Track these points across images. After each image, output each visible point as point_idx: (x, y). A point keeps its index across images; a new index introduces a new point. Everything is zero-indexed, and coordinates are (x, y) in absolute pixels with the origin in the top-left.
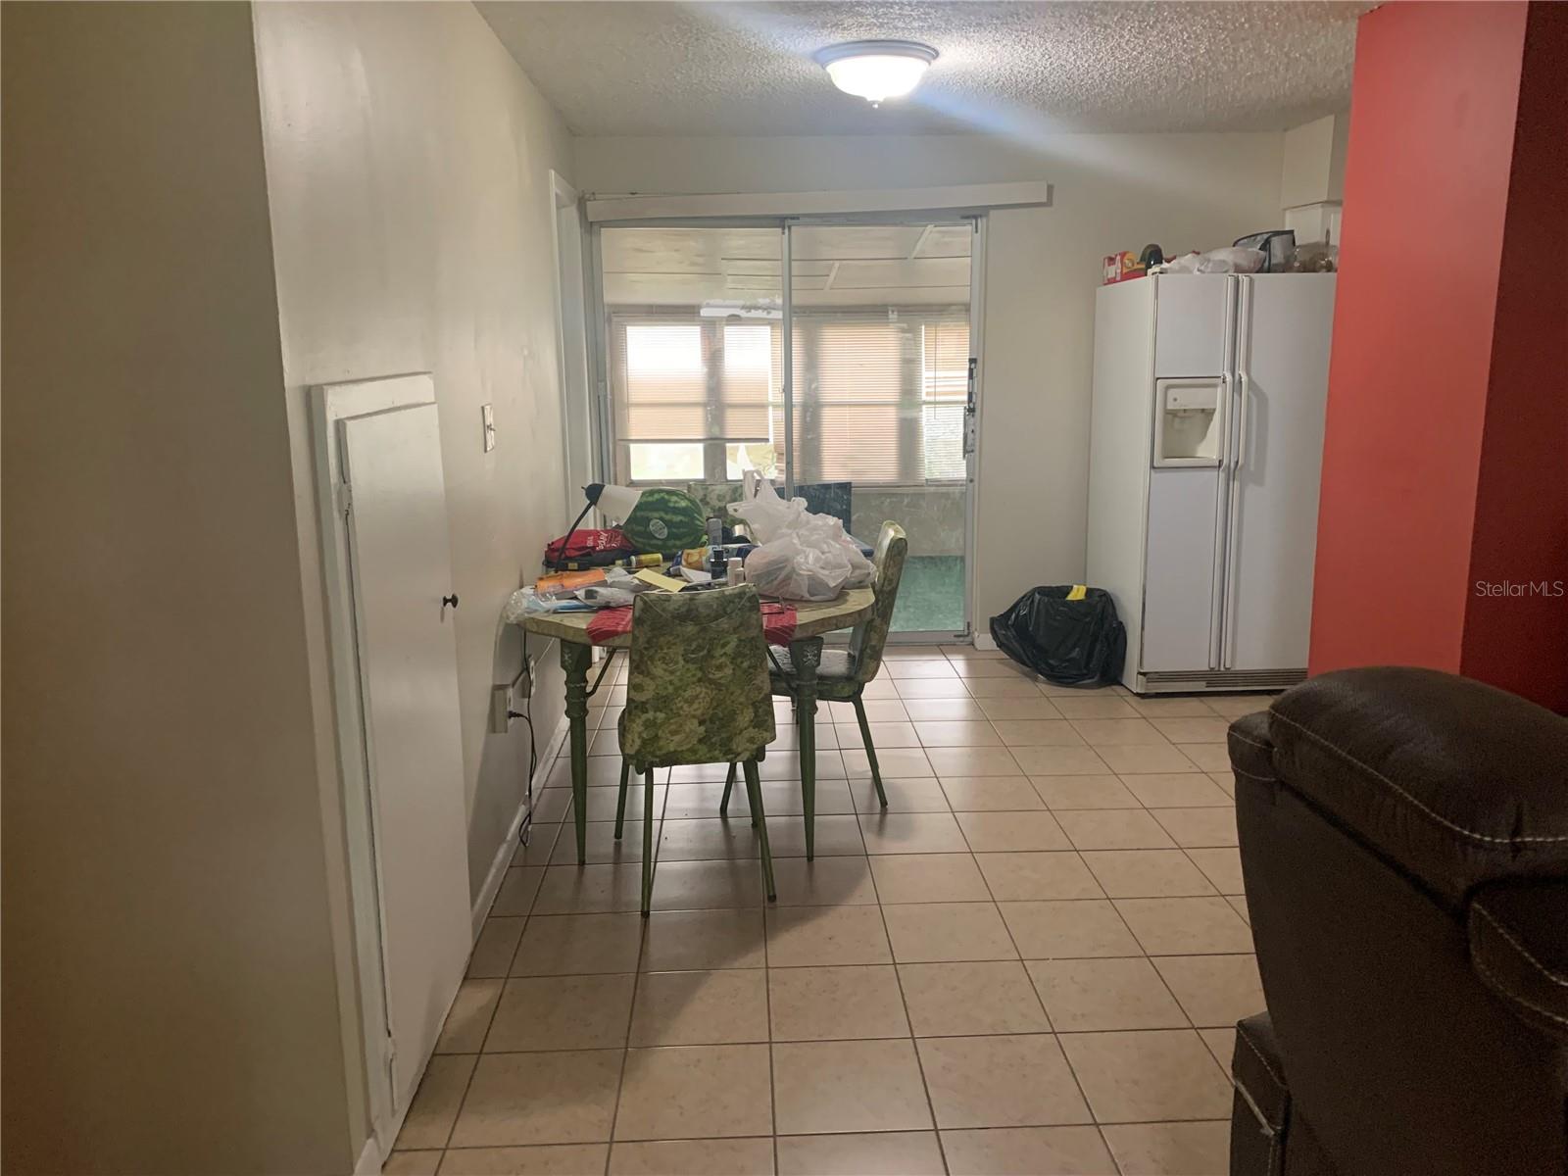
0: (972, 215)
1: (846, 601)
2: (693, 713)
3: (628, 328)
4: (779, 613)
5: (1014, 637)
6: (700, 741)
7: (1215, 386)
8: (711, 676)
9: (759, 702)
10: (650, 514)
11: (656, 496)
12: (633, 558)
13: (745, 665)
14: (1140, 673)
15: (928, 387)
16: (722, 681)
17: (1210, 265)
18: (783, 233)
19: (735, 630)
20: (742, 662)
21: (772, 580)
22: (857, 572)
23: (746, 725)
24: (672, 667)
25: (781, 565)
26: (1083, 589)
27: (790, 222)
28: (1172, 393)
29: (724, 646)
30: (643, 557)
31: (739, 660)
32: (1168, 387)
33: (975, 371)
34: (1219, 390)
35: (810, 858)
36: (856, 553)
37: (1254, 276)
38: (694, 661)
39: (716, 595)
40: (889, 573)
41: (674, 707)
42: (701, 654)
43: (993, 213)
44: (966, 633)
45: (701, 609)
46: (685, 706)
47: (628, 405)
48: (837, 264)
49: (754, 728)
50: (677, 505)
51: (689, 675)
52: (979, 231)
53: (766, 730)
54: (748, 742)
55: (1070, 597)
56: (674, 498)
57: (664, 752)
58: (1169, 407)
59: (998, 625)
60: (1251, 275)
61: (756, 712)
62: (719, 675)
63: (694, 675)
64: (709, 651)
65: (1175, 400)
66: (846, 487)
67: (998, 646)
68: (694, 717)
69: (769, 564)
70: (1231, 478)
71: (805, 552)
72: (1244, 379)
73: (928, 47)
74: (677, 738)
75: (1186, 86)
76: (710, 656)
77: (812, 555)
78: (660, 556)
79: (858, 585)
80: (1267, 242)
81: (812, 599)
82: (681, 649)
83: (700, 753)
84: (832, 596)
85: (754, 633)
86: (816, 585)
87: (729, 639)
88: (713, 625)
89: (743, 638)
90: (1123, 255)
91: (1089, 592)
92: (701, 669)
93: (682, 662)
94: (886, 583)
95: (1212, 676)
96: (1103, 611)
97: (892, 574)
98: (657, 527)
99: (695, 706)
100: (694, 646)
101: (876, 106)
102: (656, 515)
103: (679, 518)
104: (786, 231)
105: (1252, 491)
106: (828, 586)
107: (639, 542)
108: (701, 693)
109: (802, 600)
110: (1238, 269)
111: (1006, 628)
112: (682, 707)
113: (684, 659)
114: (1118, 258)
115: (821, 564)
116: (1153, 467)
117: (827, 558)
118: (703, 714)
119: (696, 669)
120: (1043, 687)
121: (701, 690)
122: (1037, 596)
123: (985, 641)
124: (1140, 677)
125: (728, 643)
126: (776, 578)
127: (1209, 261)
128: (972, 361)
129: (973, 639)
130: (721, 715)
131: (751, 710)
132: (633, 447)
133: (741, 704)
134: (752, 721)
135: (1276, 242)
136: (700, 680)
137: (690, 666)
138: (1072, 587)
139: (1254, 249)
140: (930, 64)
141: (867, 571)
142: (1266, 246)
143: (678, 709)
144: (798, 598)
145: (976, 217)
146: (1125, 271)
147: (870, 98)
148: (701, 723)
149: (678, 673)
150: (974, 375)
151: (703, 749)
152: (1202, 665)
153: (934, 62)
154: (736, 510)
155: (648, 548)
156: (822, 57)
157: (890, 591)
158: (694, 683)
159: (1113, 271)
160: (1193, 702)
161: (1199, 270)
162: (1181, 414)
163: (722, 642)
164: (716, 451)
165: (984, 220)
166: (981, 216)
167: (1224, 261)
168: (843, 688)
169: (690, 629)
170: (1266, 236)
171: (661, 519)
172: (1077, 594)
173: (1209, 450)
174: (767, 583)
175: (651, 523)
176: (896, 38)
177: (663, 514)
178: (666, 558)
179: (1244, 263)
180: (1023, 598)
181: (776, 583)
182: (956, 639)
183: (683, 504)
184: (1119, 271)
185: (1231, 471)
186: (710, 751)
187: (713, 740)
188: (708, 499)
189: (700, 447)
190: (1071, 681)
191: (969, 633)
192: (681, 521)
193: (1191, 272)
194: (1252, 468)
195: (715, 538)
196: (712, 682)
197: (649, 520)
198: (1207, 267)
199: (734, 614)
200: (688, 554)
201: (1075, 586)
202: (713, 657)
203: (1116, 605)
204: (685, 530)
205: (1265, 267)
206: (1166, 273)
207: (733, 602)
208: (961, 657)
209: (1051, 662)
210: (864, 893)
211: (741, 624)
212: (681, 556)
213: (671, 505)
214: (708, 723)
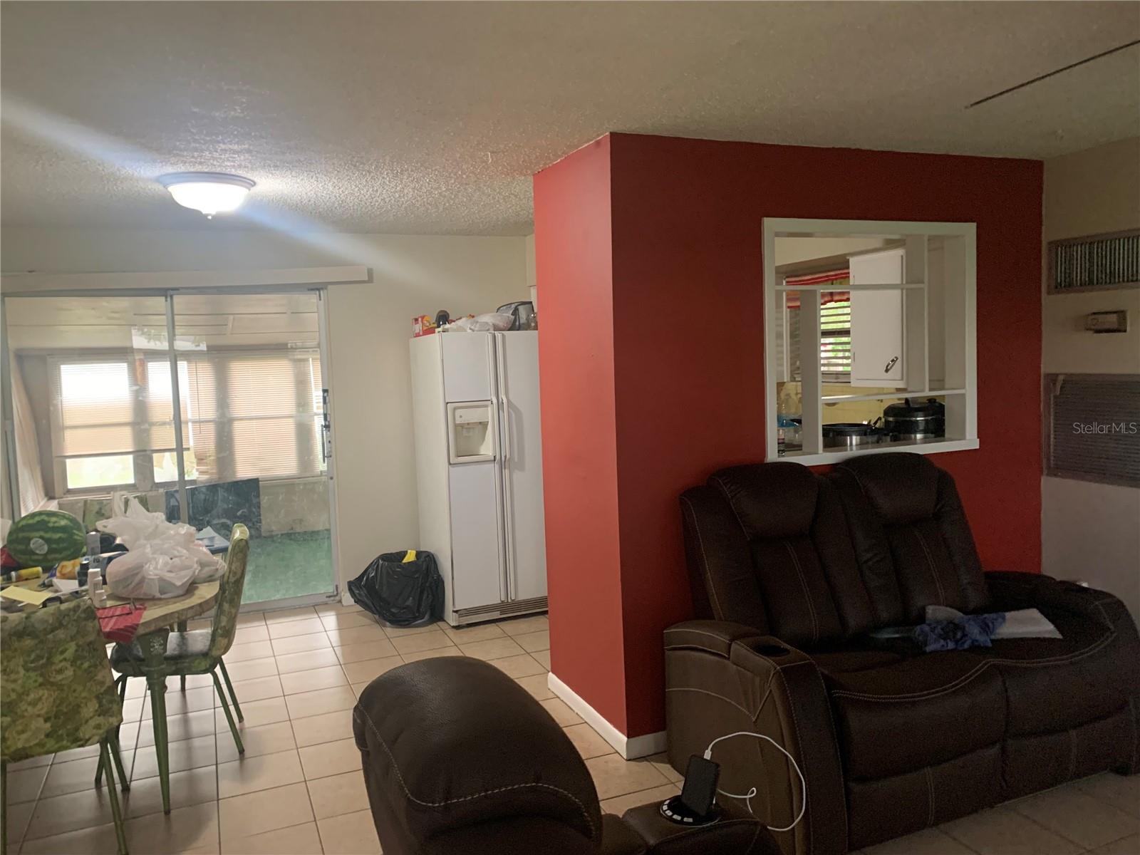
0: (317, 288)
1: (193, 595)
2: (38, 713)
3: (63, 368)
4: (128, 614)
5: (366, 595)
6: (47, 736)
7: (486, 406)
8: (52, 680)
9: (102, 694)
10: (32, 534)
11: (37, 519)
12: (13, 574)
13: (86, 665)
14: (454, 611)
15: (317, 403)
16: (63, 682)
17: (478, 325)
18: (166, 301)
19: (72, 638)
20: (82, 664)
21: (128, 585)
22: (206, 569)
23: (91, 715)
24: (13, 676)
25: (135, 572)
26: (414, 552)
27: (172, 292)
28: (458, 412)
29: (62, 652)
30: (24, 572)
31: (79, 662)
32: (455, 409)
33: (327, 398)
34: (489, 408)
35: (167, 812)
36: (205, 553)
37: (506, 333)
38: (34, 669)
39: (52, 612)
40: (233, 568)
41: (19, 710)
42: (41, 662)
43: (329, 287)
44: (335, 593)
45: (37, 625)
46: (30, 709)
47: (64, 428)
48: (231, 317)
49: (99, 716)
50: (56, 525)
51: (31, 681)
52: (322, 298)
53: (111, 716)
54: (94, 728)
55: (405, 560)
56: (54, 519)
57: (13, 749)
58: (457, 422)
59: (353, 586)
60: (503, 332)
61: (101, 705)
62: (60, 677)
63: (36, 681)
64: (48, 659)
65: (461, 417)
66: (254, 483)
67: (355, 602)
68: (39, 716)
69: (128, 570)
70: (503, 467)
71: (155, 559)
72: (505, 401)
73: (245, 178)
74: (24, 736)
75: (444, 209)
76: (49, 662)
77: (161, 560)
78: (40, 569)
79: (208, 579)
80: (516, 310)
81: (163, 597)
82: (21, 661)
83: (48, 746)
84: (181, 592)
85: (92, 638)
86: (165, 585)
87: (67, 646)
88: (50, 636)
89: (80, 643)
90: (423, 318)
91: (419, 554)
92: (42, 675)
93: (22, 672)
94: (231, 575)
95: (502, 607)
96: (427, 569)
97: (236, 568)
98: (38, 545)
99: (39, 706)
100: (33, 656)
101: (210, 217)
102: (38, 534)
103: (58, 536)
104: (169, 299)
105: (517, 475)
106: (174, 585)
107: (22, 559)
108: (43, 695)
109: (153, 599)
110: (496, 328)
111: (359, 588)
112: (26, 710)
113: (25, 670)
114: (420, 319)
115: (168, 568)
116: (450, 464)
117: (173, 562)
118: (47, 713)
119: (37, 676)
120: (390, 631)
121: (44, 693)
122: (381, 562)
123: (348, 599)
124: (454, 614)
125: (66, 650)
126: (131, 583)
127: (477, 322)
128: (325, 391)
129: (341, 597)
130: (65, 710)
131: (95, 701)
132: (68, 461)
133: (85, 698)
134: (97, 711)
135: (521, 308)
136: (41, 685)
137: (32, 674)
138: (407, 552)
139: (507, 315)
140: (249, 190)
141: (214, 568)
142: (515, 312)
143: (23, 711)
144: (151, 597)
145: (319, 290)
146: (425, 328)
147: (204, 212)
148: (46, 721)
149: (20, 682)
150: (327, 401)
151: (51, 743)
152: (496, 600)
153: (252, 189)
154: (105, 527)
155: (31, 563)
156: (164, 180)
157: (235, 581)
158: (35, 688)
159: (418, 328)
160: (491, 629)
161: (470, 329)
162: (466, 426)
163: (60, 649)
164: (143, 460)
165: (325, 291)
166: (322, 289)
167: (487, 323)
168: (200, 663)
169: (28, 642)
170: (516, 304)
171: (41, 537)
172: (410, 557)
173: (487, 449)
174: (124, 588)
175: (32, 542)
176: (217, 171)
177: (42, 533)
178: (45, 571)
179: (501, 324)
180: (372, 563)
181: (131, 587)
182: (327, 599)
183: (63, 523)
184: (421, 328)
185: (502, 463)
186: (57, 742)
187: (60, 732)
188: (103, 511)
189: (131, 457)
190: (407, 623)
191: (337, 594)
192: (60, 538)
193: (465, 331)
194: (516, 460)
195: (93, 549)
196: (52, 684)
197: (29, 539)
198: (475, 327)
199: (70, 626)
200: (63, 566)
201: (409, 551)
202: (53, 663)
203: (438, 562)
204: (65, 545)
205: (514, 326)
206: (448, 331)
207: (68, 615)
208: (333, 613)
209: (393, 610)
210: (209, 835)
211: (78, 632)
212: (56, 569)
213: (51, 525)
214: (53, 719)
